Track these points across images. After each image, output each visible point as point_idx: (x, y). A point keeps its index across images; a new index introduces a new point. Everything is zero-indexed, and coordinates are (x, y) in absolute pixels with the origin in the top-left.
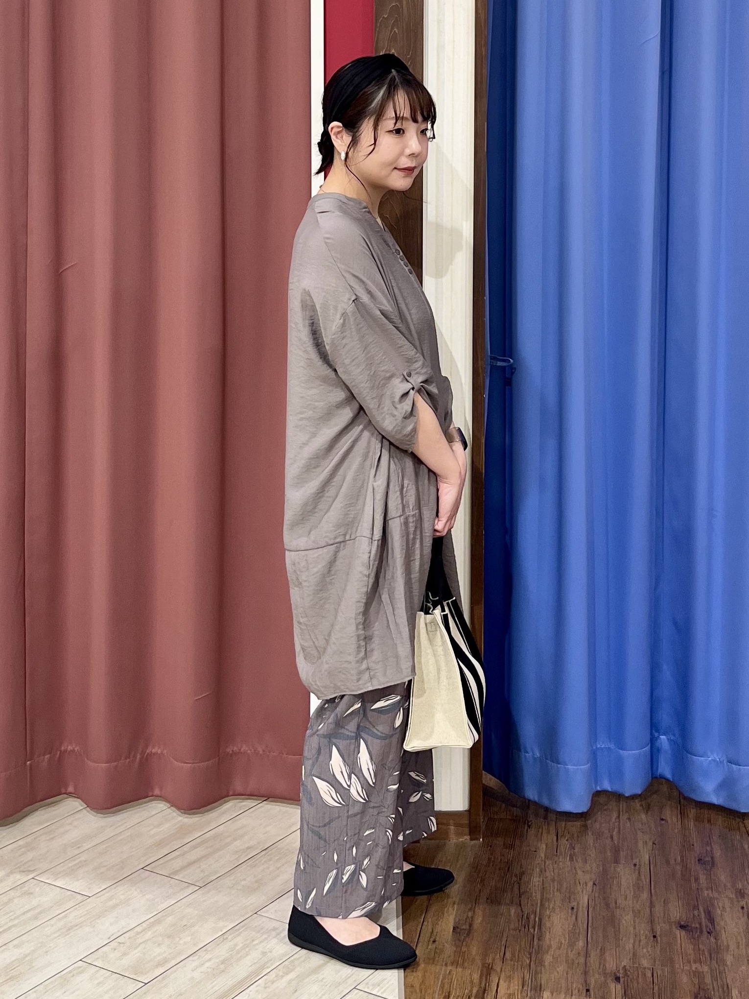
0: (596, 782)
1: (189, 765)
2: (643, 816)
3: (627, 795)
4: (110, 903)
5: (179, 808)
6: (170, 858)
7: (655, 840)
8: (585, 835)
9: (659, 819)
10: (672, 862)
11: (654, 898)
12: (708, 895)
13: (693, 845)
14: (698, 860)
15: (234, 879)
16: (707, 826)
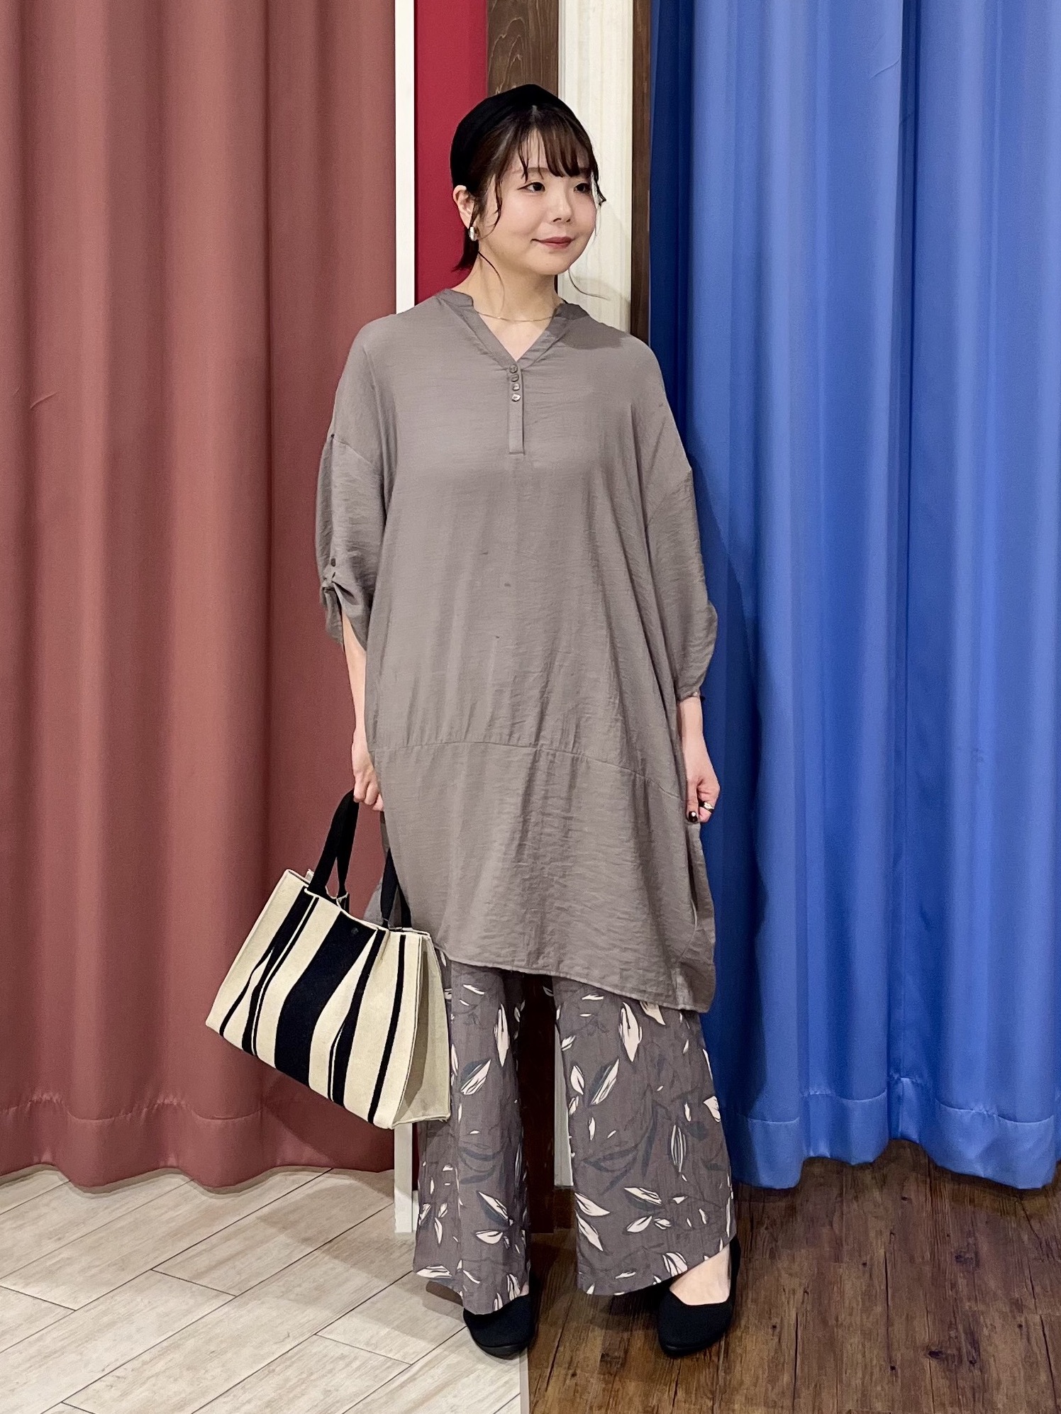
0: (808, 1146)
1: (220, 1121)
2: (876, 1194)
3: (853, 1164)
4: (105, 1319)
5: (202, 1183)
6: (191, 1254)
7: (894, 1228)
8: (793, 1222)
9: (899, 1198)
10: (918, 1260)
11: (892, 1312)
12: (970, 1307)
13: (948, 1236)
14: (957, 1258)
15: (284, 1285)
16: (970, 1208)
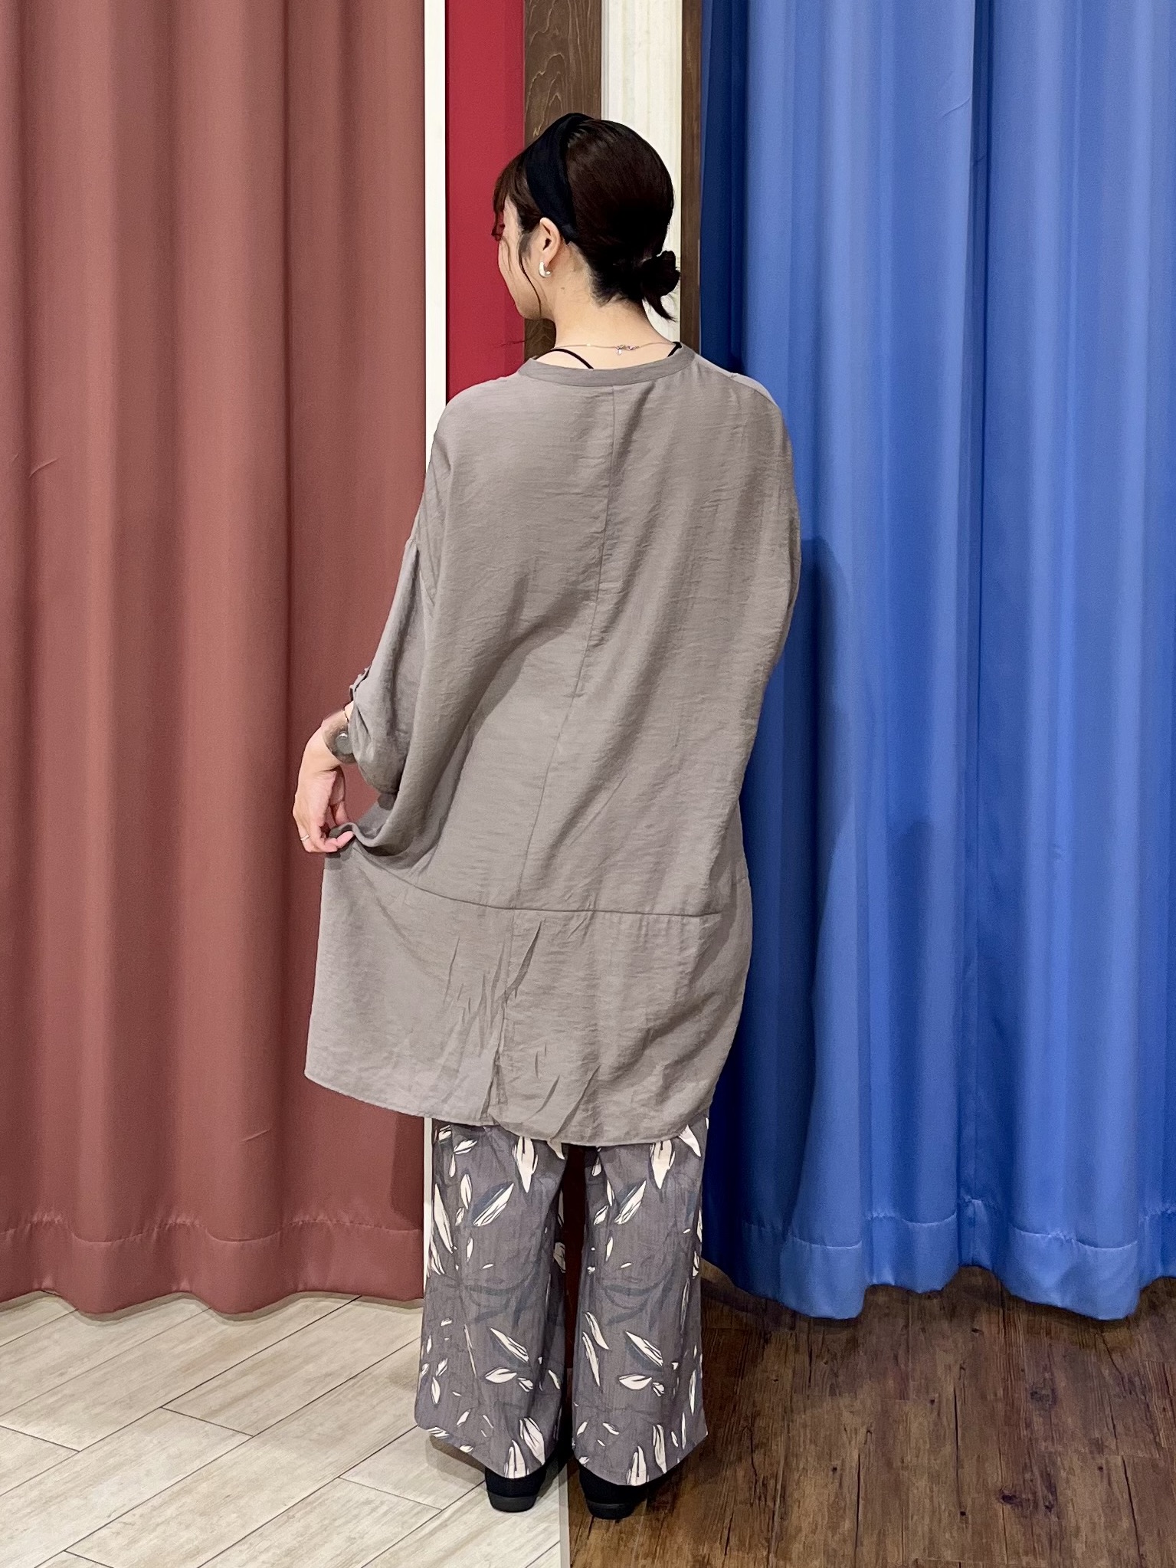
0: (872, 1272)
1: (235, 1243)
2: (945, 1325)
3: (919, 1292)
4: (111, 1461)
5: (220, 1311)
6: (208, 1389)
7: (964, 1363)
8: (854, 1355)
9: (969, 1330)
10: (990, 1397)
11: (962, 1453)
12: (1046, 1448)
13: (1023, 1370)
14: (1032, 1394)
15: (305, 1424)
16: (1046, 1340)
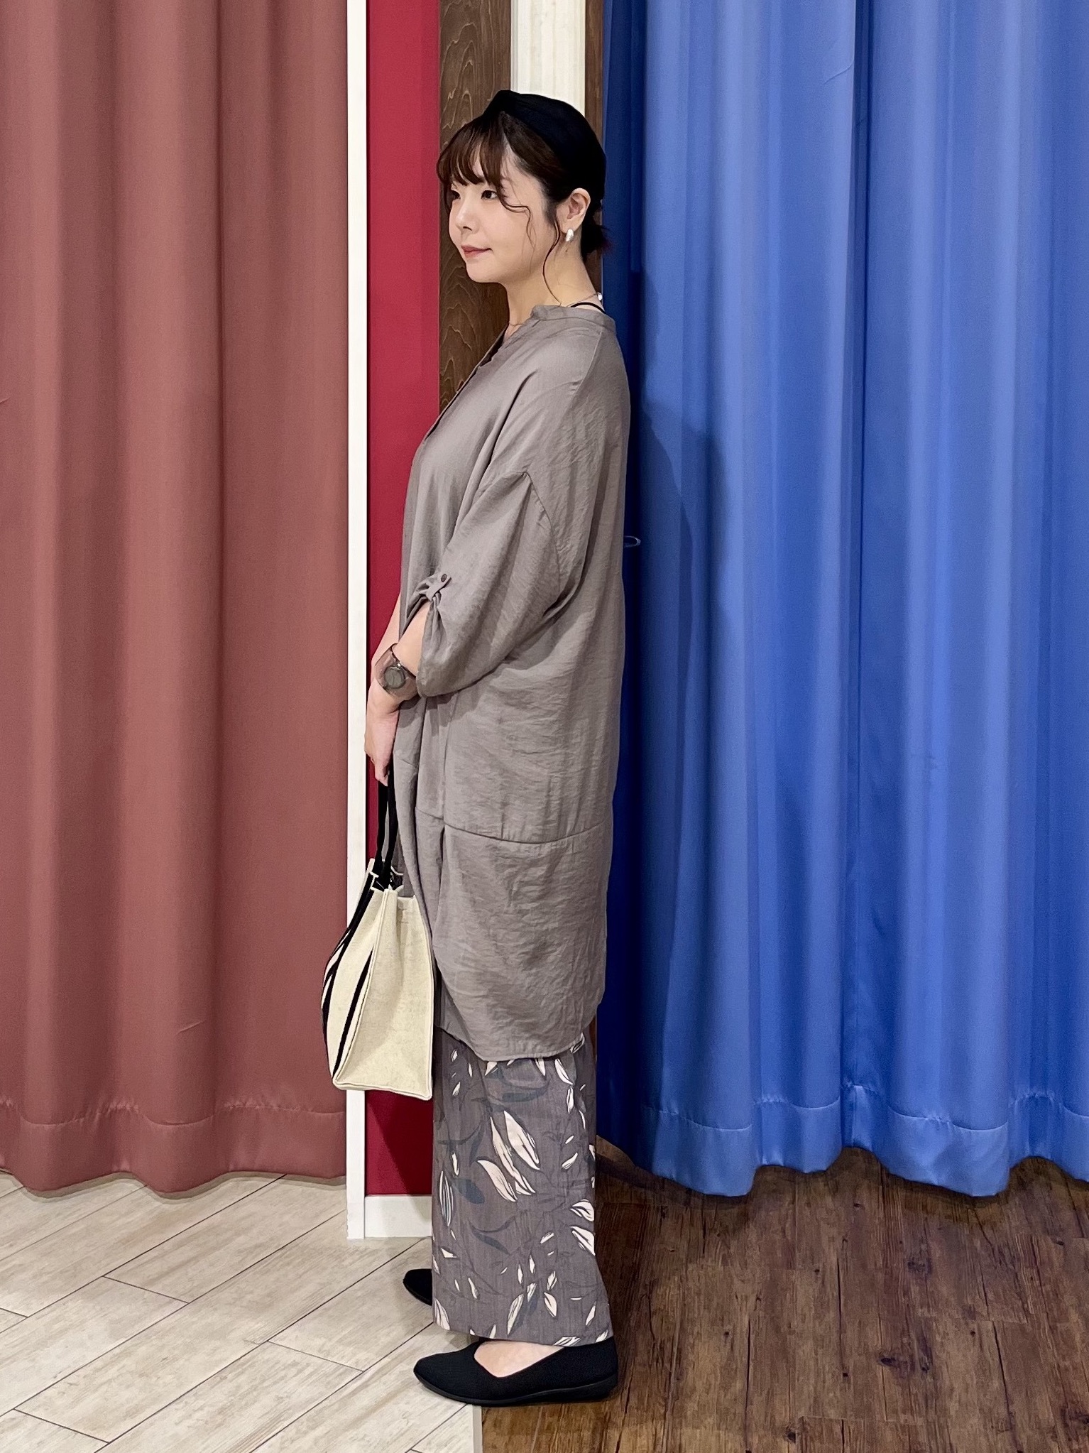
0: (761, 1154)
1: (171, 1127)
2: (829, 1199)
3: (806, 1172)
4: (58, 1326)
5: (155, 1189)
6: (145, 1260)
7: (846, 1235)
8: (745, 1229)
9: (851, 1205)
10: (871, 1266)
11: (845, 1319)
12: (923, 1313)
13: (901, 1242)
14: (909, 1264)
15: (236, 1292)
16: (922, 1214)
